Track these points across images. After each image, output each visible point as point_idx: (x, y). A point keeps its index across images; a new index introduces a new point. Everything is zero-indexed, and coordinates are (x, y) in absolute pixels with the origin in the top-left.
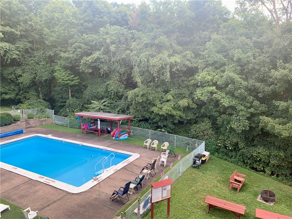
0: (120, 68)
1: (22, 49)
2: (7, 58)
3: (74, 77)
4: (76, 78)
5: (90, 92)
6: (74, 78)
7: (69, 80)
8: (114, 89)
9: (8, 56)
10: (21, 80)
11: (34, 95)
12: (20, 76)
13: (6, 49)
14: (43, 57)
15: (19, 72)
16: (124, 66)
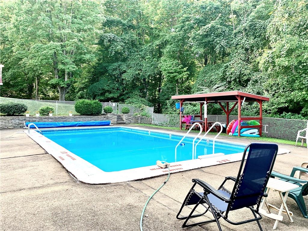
0: (246, 41)
1: (128, 40)
2: (111, 50)
3: (183, 68)
4: (185, 69)
5: (200, 83)
6: (182, 70)
7: (175, 72)
8: (236, 72)
9: (112, 47)
10: (124, 76)
11: (137, 94)
12: (125, 72)
13: (110, 38)
14: (149, 49)
15: (124, 67)
16: (253, 37)
